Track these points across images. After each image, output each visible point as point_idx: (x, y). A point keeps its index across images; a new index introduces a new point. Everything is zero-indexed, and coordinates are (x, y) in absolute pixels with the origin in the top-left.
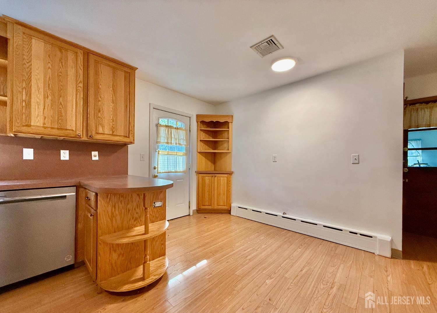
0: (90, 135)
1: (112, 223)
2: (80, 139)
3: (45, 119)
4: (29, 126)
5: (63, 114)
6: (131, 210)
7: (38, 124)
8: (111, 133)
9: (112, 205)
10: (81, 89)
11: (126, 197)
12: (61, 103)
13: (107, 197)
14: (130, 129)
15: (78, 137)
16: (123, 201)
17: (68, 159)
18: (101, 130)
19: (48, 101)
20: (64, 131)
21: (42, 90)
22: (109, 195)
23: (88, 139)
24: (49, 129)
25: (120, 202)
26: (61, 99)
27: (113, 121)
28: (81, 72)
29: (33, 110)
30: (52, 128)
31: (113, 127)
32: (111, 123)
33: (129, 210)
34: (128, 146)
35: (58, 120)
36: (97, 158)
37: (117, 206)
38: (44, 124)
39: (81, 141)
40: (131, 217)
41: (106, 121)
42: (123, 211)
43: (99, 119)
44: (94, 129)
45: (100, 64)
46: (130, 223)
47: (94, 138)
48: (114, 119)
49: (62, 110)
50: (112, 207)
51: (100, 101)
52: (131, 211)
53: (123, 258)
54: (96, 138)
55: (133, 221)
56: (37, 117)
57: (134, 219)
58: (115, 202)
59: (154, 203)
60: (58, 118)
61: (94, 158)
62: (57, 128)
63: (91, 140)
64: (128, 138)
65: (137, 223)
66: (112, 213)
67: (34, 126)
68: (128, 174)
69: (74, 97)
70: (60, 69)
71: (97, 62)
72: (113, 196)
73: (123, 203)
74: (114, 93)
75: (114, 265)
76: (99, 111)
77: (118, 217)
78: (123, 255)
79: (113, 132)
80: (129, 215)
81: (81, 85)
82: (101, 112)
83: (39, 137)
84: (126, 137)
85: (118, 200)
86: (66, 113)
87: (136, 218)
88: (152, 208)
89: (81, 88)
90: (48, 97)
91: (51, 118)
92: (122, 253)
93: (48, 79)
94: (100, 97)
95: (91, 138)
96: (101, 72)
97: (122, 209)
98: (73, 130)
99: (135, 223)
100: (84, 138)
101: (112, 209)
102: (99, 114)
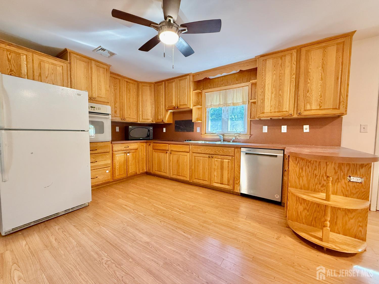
0: (299, 112)
1: (299, 181)
2: (292, 117)
3: (271, 107)
4: (263, 113)
5: (281, 102)
6: (319, 175)
7: (268, 111)
8: (318, 108)
9: (300, 167)
10: (294, 80)
11: (313, 163)
12: (280, 95)
13: (296, 160)
14: (341, 100)
15: (290, 115)
16: (310, 166)
17: (286, 132)
18: (308, 107)
19: (273, 96)
20: (281, 113)
21: (270, 90)
22: (298, 158)
23: (298, 116)
24: (273, 113)
25: (307, 166)
26: (280, 92)
27: (321, 97)
28: (294, 66)
29: (265, 103)
30: (275, 112)
31: (321, 102)
32: (319, 99)
33: (316, 176)
34: (342, 117)
35: (278, 106)
36: (308, 131)
37: (304, 169)
38: (271, 110)
39: (293, 118)
40: (318, 182)
41: (313, 99)
42: (310, 174)
43: (308, 98)
44: (303, 107)
45: (310, 52)
46: (317, 187)
47: (302, 115)
48: (322, 95)
49: (281, 99)
50: (300, 168)
51: (309, 83)
52: (318, 177)
53: (308, 214)
54: (304, 114)
55: (320, 186)
56: (267, 107)
57: (321, 185)
58: (303, 165)
59: (350, 177)
60: (278, 105)
61: (305, 131)
62: (278, 112)
63: (300, 117)
64: (337, 109)
65: (324, 189)
66: (300, 173)
67: (266, 112)
68: (341, 146)
69: (289, 87)
70: (281, 71)
71: (308, 51)
72: (301, 161)
73: (310, 168)
74: (323, 71)
75: (299, 214)
76: (308, 92)
77: (305, 179)
78: (308, 211)
79: (320, 107)
80: (316, 179)
81: (294, 76)
82: (310, 92)
83: (269, 118)
84: (336, 109)
85: (306, 164)
86: (283, 101)
87: (323, 184)
88: (346, 182)
89: (294, 78)
90: (273, 93)
91: (274, 106)
92: (307, 208)
93: (273, 82)
94: (309, 79)
95: (300, 115)
96: (310, 58)
97: (309, 172)
98: (287, 111)
99: (322, 189)
100: (295, 116)
101: (299, 171)
102: (308, 94)
